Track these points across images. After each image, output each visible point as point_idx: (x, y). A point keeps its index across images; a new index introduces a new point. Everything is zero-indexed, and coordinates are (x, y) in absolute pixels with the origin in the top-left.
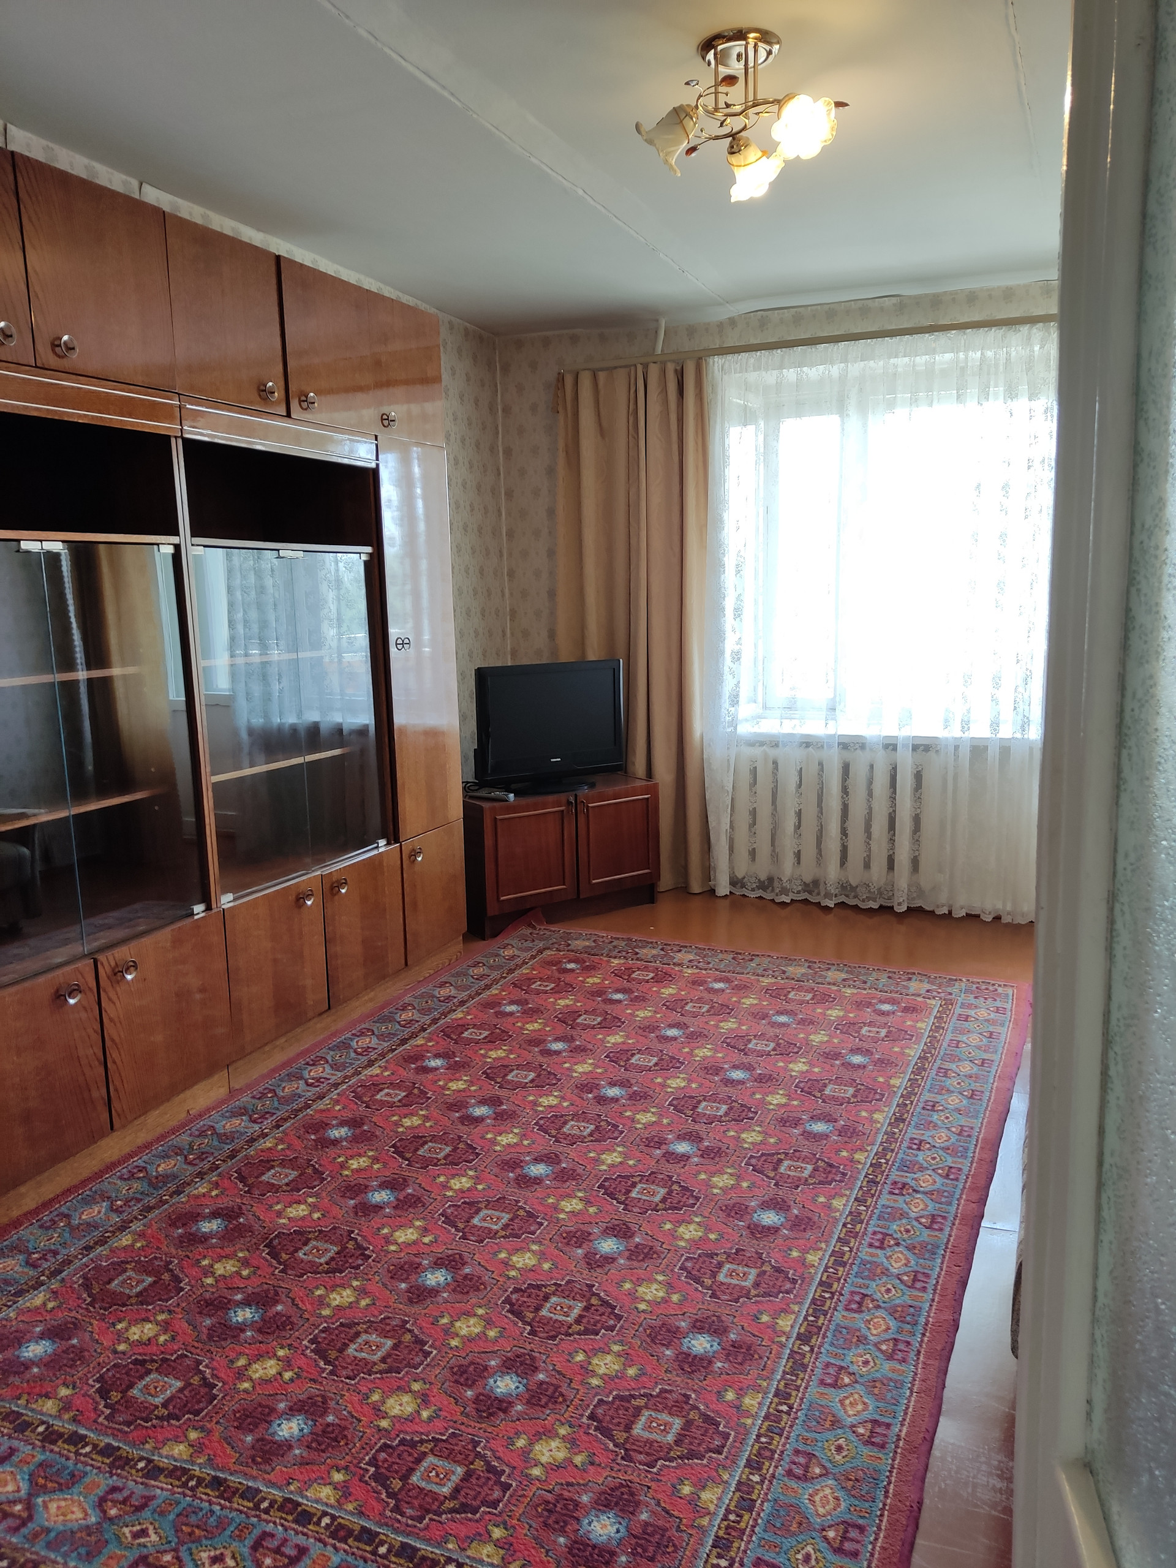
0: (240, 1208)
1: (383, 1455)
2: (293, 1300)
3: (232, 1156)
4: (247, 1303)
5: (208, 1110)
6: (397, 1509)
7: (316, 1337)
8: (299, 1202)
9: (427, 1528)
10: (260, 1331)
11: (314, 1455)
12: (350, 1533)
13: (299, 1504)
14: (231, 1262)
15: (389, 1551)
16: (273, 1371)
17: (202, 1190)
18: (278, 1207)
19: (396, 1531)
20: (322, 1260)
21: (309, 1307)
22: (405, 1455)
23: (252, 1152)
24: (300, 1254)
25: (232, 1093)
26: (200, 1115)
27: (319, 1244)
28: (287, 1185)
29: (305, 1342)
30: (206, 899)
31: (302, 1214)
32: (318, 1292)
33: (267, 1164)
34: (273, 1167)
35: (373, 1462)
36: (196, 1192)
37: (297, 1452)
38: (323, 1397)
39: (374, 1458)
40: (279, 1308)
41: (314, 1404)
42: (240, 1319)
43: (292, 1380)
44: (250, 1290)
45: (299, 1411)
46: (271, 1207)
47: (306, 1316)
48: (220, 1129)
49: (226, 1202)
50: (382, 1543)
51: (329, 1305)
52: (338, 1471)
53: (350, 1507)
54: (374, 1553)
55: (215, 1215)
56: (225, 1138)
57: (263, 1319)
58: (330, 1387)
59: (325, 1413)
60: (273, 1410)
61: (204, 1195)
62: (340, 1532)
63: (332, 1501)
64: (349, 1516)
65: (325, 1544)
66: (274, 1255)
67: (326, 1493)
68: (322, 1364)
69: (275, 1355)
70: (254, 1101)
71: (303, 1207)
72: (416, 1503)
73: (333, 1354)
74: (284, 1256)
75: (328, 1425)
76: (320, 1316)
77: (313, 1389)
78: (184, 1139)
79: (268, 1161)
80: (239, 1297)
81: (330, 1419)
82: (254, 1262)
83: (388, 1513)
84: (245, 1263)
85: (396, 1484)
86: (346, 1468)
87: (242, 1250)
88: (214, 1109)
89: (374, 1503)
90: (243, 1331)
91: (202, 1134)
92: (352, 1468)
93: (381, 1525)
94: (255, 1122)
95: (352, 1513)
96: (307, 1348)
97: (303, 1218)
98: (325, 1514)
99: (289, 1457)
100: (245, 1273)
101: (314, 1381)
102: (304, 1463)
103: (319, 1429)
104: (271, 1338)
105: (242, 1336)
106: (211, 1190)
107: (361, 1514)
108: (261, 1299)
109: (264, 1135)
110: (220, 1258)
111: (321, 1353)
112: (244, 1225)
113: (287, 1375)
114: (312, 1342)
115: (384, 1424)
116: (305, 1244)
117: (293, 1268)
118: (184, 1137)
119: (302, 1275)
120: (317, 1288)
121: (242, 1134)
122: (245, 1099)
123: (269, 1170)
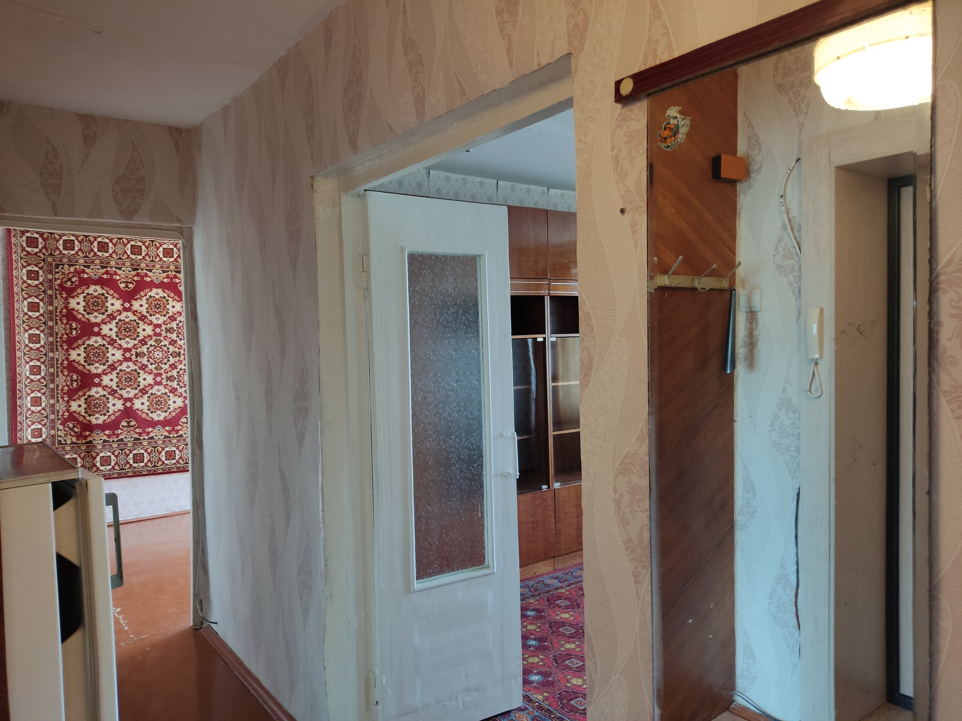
0: (544, 610)
1: (564, 693)
2: (552, 642)
3: (547, 592)
4: (535, 639)
5: (544, 574)
6: (562, 708)
7: (555, 655)
8: (567, 613)
9: (570, 715)
10: (536, 649)
11: (541, 687)
12: (544, 709)
13: (530, 697)
14: (534, 626)
15: (554, 717)
16: (536, 661)
17: (532, 601)
18: (558, 613)
19: (560, 713)
20: (568, 633)
21: (557, 646)
22: (572, 695)
23: (555, 592)
24: (560, 629)
25: (555, 570)
26: (540, 576)
27: (569, 628)
28: (564, 606)
29: (551, 656)
30: (548, 483)
31: (566, 617)
32: (562, 642)
33: (559, 598)
34: (561, 599)
35: (560, 694)
36: (529, 601)
37: (535, 684)
38: (550, 672)
39: (561, 693)
40: (546, 643)
41: (547, 674)
42: (530, 644)
43: (542, 665)
44: (537, 636)
45: (540, 674)
46: (555, 612)
47: (555, 648)
48: (546, 582)
49: (539, 607)
50: (553, 714)
51: (564, 647)
52: (547, 693)
53: (546, 703)
54: (550, 716)
55: (533, 610)
56: (547, 585)
57: (539, 645)
58: (554, 670)
59: (549, 677)
60: (531, 672)
61: (532, 603)
62: (540, 708)
63: (541, 700)
64: (545, 705)
65: (534, 709)
66: (550, 627)
67: (540, 697)
68: (554, 663)
69: (539, 657)
70: (563, 575)
71: (568, 615)
72: (569, 708)
73: (559, 661)
74: (554, 629)
75: (549, 680)
76: (559, 649)
77: (547, 669)
78: (531, 583)
79: (560, 597)
80: (533, 637)
81: (550, 679)
82: (543, 628)
83: (558, 708)
84: (539, 627)
85: (565, 702)
86: (550, 693)
87: (539, 623)
88: (546, 574)
89: (555, 704)
90: (531, 647)
91: (539, 582)
92: (552, 693)
93: (554, 710)
94: (560, 582)
95: (546, 704)
96: (551, 657)
97: (566, 618)
98: (538, 702)
99: (532, 685)
100: (538, 630)
101: (549, 667)
102: (536, 688)
103: (545, 680)
104: (539, 652)
105: (530, 649)
106: (535, 602)
107: (549, 705)
108: (540, 640)
109: (562, 588)
110: (531, 624)
111: (556, 661)
112: (543, 615)
113: (541, 664)
114: (553, 656)
115: (568, 685)
116: (563, 627)
117: (556, 633)
118: (531, 582)
119: (558, 636)
120: (562, 641)
121: (554, 586)
122: (560, 574)
123: (560, 600)
